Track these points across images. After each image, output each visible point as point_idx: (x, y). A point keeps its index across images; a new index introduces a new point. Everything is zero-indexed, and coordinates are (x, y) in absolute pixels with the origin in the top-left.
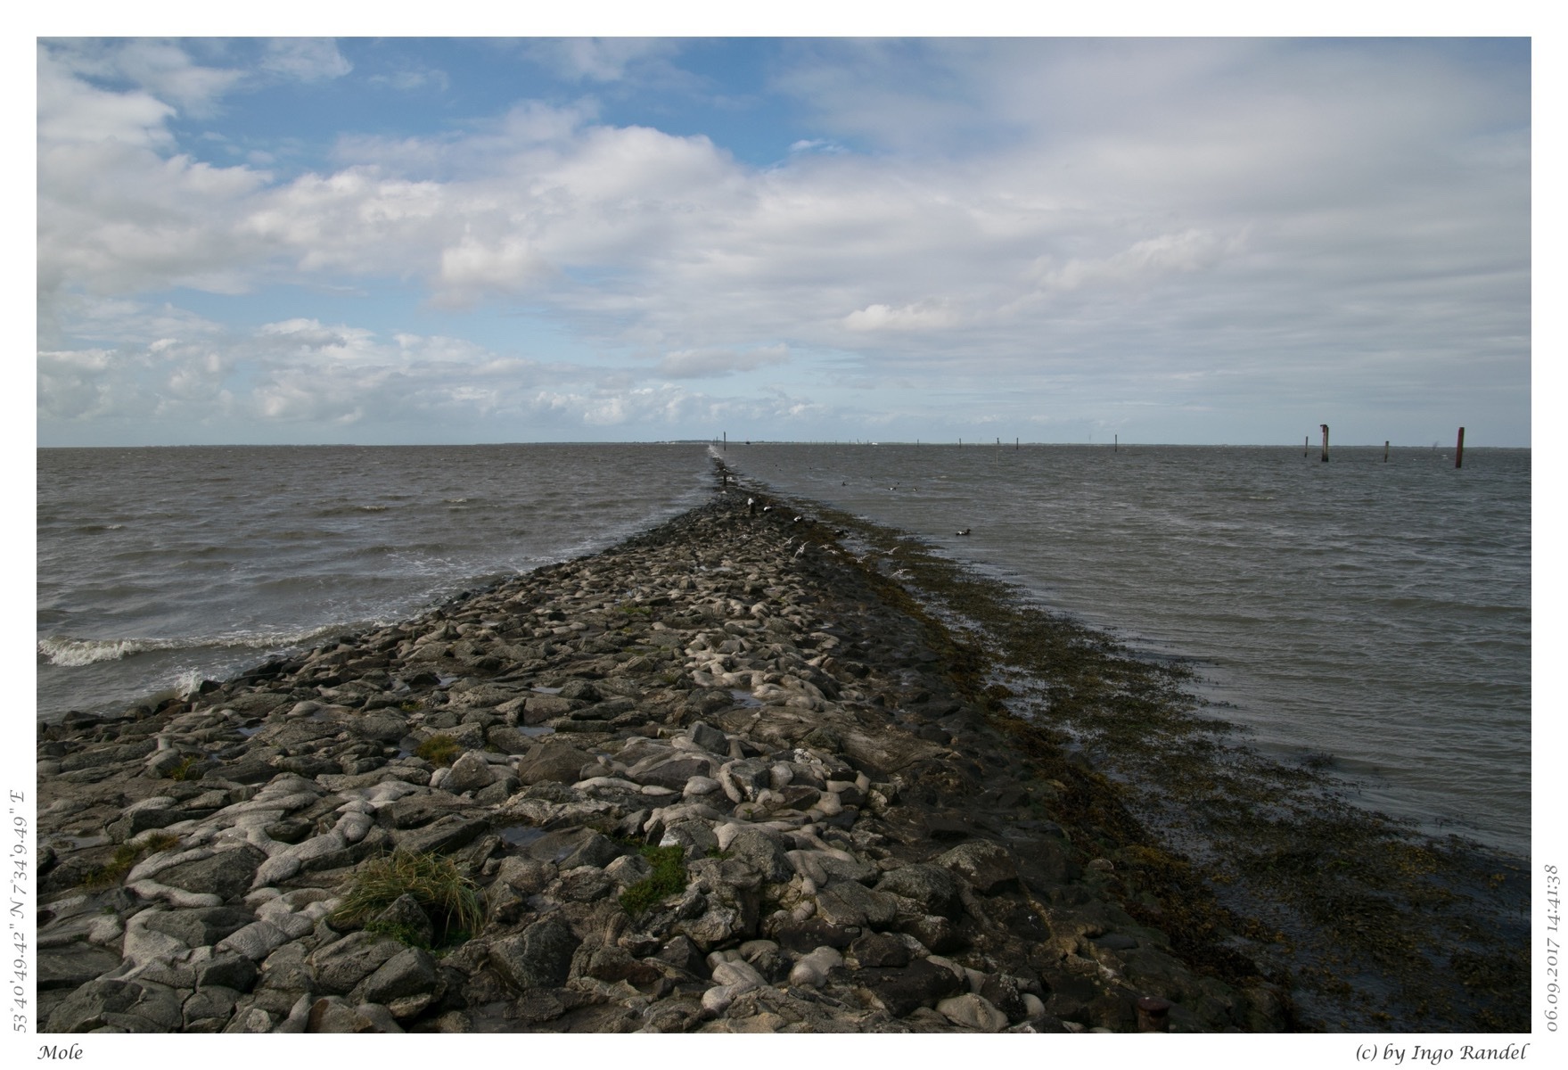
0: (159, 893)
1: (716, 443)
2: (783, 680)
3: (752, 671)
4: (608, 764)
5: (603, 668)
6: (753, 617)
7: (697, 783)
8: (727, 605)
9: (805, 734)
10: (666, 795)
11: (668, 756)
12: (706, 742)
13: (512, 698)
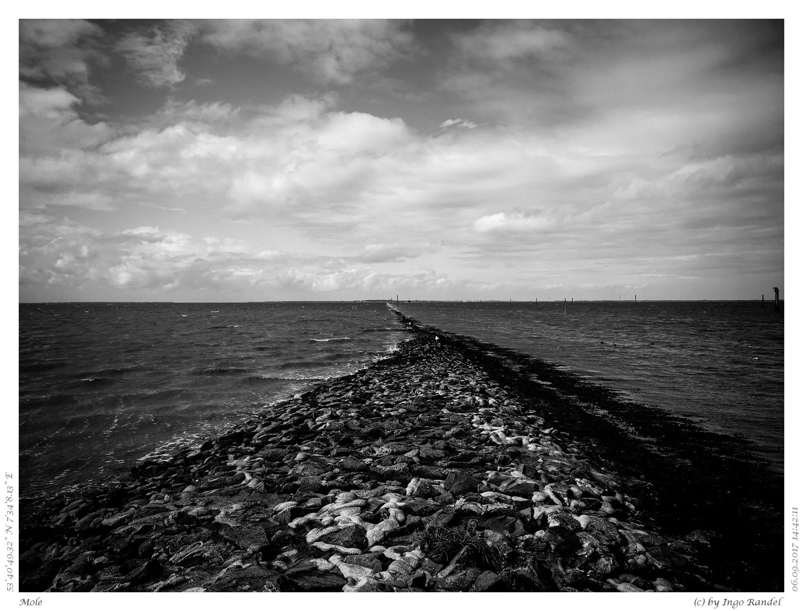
0: (331, 548)
1: (391, 302)
2: (541, 442)
3: (522, 437)
4: (488, 485)
5: (439, 434)
6: (491, 406)
7: (538, 496)
8: (474, 400)
9: (571, 471)
10: (525, 501)
11: (514, 482)
12: (529, 474)
13: (411, 450)
